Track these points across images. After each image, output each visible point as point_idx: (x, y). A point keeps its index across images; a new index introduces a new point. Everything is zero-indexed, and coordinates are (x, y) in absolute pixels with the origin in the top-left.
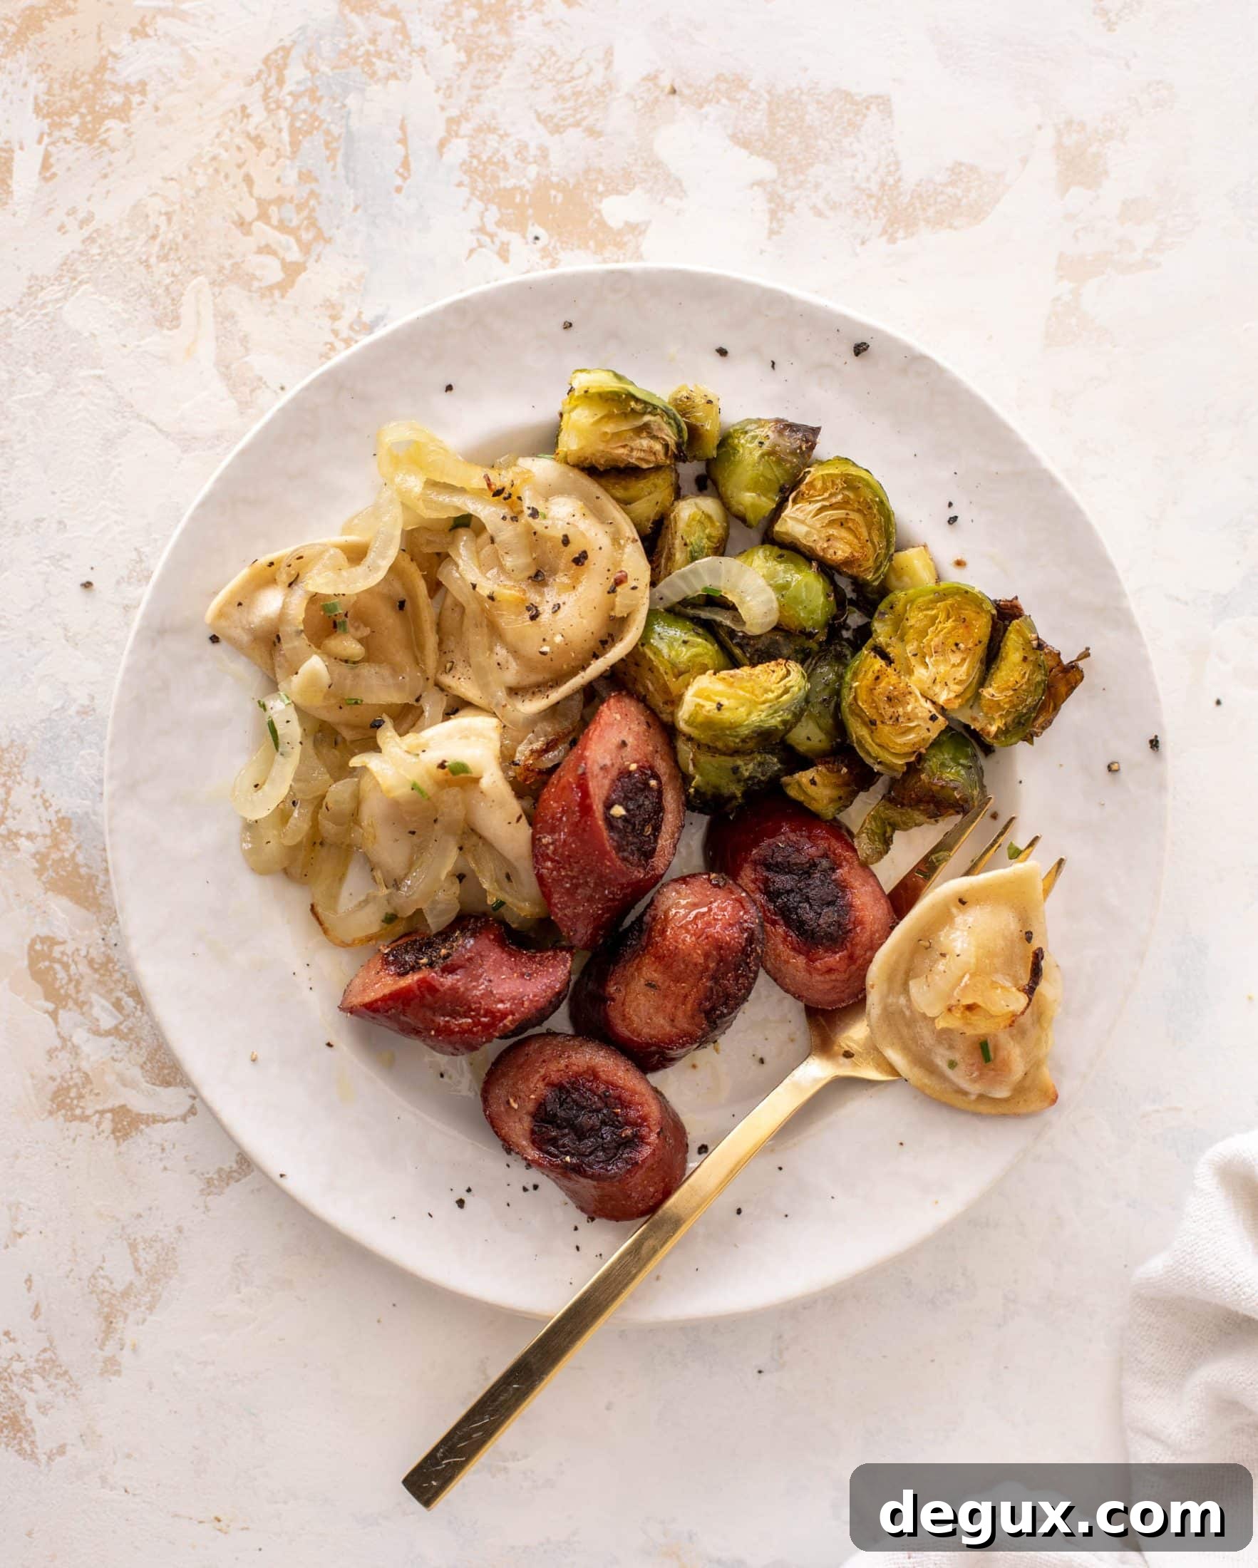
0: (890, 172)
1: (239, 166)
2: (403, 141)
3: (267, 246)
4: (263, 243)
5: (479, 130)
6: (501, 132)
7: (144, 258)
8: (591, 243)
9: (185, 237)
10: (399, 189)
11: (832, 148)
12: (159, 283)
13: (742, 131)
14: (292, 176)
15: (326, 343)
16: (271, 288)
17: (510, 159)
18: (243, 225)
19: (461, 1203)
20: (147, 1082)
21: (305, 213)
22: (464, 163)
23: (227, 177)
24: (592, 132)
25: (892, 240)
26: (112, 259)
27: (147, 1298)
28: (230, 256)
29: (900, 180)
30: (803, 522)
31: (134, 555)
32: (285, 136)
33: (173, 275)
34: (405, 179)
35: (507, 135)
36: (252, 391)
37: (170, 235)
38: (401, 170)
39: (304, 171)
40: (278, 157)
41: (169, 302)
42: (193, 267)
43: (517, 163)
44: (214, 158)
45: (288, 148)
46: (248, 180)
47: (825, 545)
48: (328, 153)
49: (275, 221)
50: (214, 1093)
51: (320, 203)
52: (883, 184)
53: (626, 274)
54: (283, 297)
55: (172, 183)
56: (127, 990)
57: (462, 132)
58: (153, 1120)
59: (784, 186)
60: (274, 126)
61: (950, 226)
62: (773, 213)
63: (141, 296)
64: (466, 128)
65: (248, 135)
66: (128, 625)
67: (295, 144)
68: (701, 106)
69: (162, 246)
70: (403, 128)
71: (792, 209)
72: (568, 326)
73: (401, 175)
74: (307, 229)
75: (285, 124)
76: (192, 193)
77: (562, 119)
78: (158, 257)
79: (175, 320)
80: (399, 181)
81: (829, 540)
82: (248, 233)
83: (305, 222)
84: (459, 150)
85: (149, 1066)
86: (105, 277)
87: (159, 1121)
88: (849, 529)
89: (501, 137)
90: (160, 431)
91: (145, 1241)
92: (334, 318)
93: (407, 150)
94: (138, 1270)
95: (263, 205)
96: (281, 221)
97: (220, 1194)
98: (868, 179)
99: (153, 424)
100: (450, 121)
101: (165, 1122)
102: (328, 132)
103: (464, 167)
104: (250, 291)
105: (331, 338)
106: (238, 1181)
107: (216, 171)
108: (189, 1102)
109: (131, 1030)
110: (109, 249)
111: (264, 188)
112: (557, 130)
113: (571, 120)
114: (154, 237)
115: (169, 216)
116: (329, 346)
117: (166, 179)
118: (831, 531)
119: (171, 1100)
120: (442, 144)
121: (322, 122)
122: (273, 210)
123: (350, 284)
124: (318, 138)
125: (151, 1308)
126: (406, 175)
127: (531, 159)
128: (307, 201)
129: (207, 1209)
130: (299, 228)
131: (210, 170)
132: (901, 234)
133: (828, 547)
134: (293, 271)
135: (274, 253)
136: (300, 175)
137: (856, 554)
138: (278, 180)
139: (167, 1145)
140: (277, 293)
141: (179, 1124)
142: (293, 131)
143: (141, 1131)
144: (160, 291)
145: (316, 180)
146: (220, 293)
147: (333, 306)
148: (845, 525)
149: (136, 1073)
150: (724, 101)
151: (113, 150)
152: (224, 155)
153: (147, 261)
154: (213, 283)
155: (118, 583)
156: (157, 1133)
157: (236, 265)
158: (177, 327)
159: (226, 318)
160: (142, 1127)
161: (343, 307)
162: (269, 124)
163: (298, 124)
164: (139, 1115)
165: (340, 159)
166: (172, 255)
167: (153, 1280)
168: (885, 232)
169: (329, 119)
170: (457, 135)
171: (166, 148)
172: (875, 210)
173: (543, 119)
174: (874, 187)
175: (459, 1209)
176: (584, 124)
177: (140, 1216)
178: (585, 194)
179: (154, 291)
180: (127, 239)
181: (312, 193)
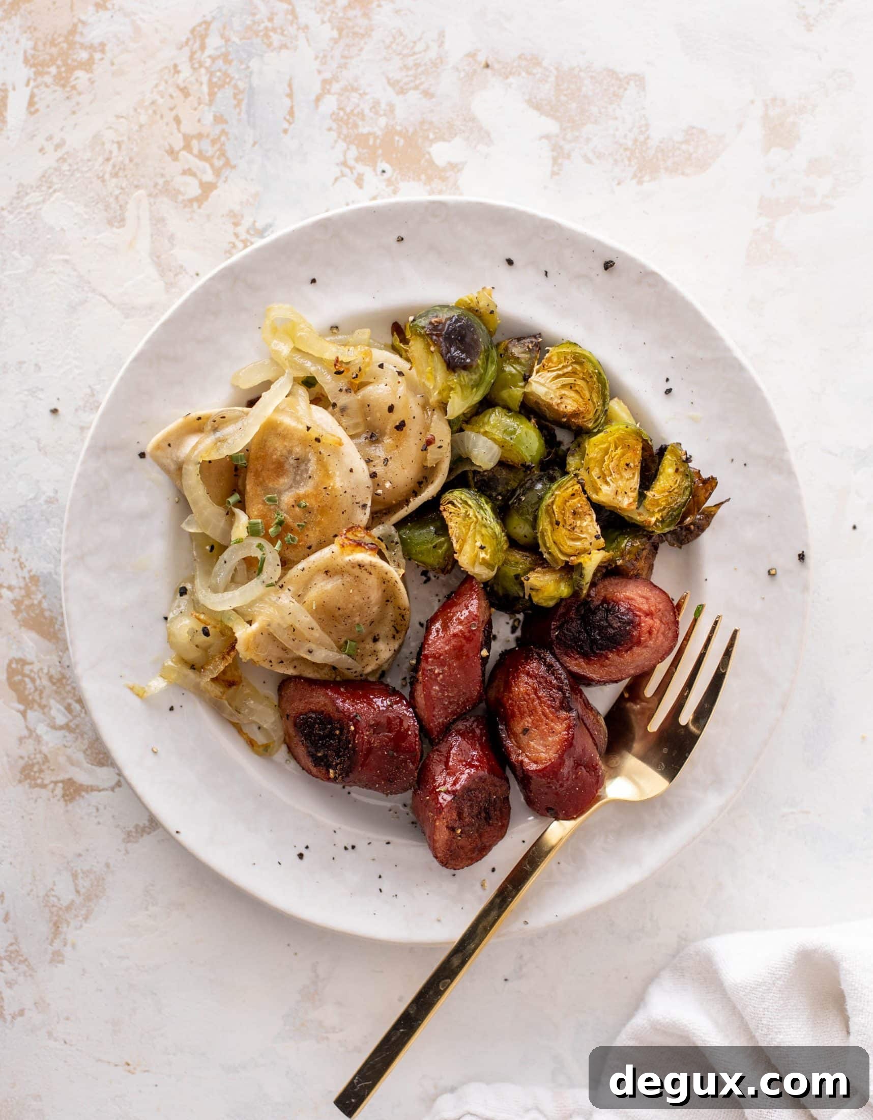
0: (641, 131)
1: (171, 109)
2: (290, 95)
3: (189, 169)
4: (186, 167)
5: (345, 89)
6: (361, 92)
7: (101, 175)
8: (423, 177)
9: (131, 160)
10: (285, 131)
11: (600, 113)
12: (111, 194)
13: (535, 98)
14: (209, 118)
15: (230, 243)
16: (191, 201)
17: (367, 111)
18: (172, 152)
19: (301, 856)
20: (88, 762)
21: (217, 146)
22: (333, 113)
23: (162, 117)
24: (427, 94)
25: (640, 182)
26: (79, 175)
27: (84, 912)
28: (162, 175)
29: (648, 138)
30: (543, 385)
31: (88, 391)
32: (205, 89)
33: (122, 188)
34: (290, 123)
35: (365, 94)
36: (176, 275)
37: (120, 159)
38: (288, 117)
39: (218, 114)
40: (199, 104)
41: (118, 208)
42: (136, 183)
43: (372, 115)
44: (153, 103)
45: (207, 97)
46: (177, 120)
47: (559, 401)
48: (235, 102)
49: (195, 151)
50: (133, 774)
51: (228, 139)
52: (635, 140)
53: (442, 204)
54: (199, 207)
55: (122, 120)
56: (75, 698)
57: (333, 91)
58: (91, 789)
59: (564, 139)
60: (197, 80)
61: (683, 174)
62: (555, 160)
63: (97, 203)
64: (336, 87)
65: (178, 87)
66: (83, 441)
67: (212, 94)
68: (507, 78)
69: (114, 166)
70: (290, 85)
71: (569, 156)
72: (401, 239)
73: (288, 121)
74: (218, 158)
75: (205, 79)
76: (137, 128)
77: (406, 84)
78: (111, 174)
79: (122, 221)
80: (286, 125)
81: (561, 398)
82: (176, 159)
83: (218, 153)
84: (330, 103)
85: (89, 752)
86: (72, 188)
87: (95, 790)
88: (577, 391)
89: (360, 95)
90: (109, 302)
91: (83, 873)
92: (236, 224)
93: (292, 102)
94: (78, 892)
95: (187, 139)
96: (200, 151)
97: (137, 842)
98: (625, 136)
99: (104, 297)
100: (325, 82)
101: (100, 791)
102: (236, 87)
103: (334, 117)
104: (176, 202)
105: (233, 239)
106: (149, 833)
107: (155, 112)
108: (116, 778)
109: (77, 726)
110: (75, 167)
111: (188, 127)
112: (402, 91)
113: (412, 85)
114: (108, 160)
115: (119, 144)
116: (231, 245)
117: (118, 117)
118: (563, 392)
119: (104, 775)
120: (318, 99)
121: (232, 79)
122: (194, 143)
123: (248, 200)
124: (229, 91)
125: (86, 918)
126: (291, 121)
127: (382, 112)
128: (219, 138)
129: (127, 852)
130: (213, 157)
131: (150, 112)
132: (647, 178)
133: (561, 403)
134: (207, 188)
135: (194, 175)
136: (215, 117)
137: (581, 409)
138: (199, 121)
139: (101, 807)
140: (195, 205)
141: (110, 793)
142: (211, 85)
143: (83, 797)
144: (112, 200)
145: (226, 122)
146: (155, 203)
147: (235, 216)
148: (574, 389)
149: (80, 756)
150: (524, 74)
151: (80, 94)
152: (160, 101)
153: (103, 177)
154: (150, 195)
155: (76, 410)
156: (95, 797)
157: (167, 183)
158: (124, 226)
159: (158, 221)
160: (83, 793)
161: (242, 216)
162: (193, 79)
163: (215, 80)
164: (81, 785)
165: (244, 107)
166: (121, 174)
167: (88, 898)
168: (635, 176)
169: (237, 76)
170: (329, 92)
171: (118, 93)
172: (629, 160)
173: (392, 83)
174: (630, 143)
175: (300, 860)
176: (422, 87)
177: (80, 855)
178: (420, 141)
179: (107, 199)
180: (89, 160)
181: (223, 132)
